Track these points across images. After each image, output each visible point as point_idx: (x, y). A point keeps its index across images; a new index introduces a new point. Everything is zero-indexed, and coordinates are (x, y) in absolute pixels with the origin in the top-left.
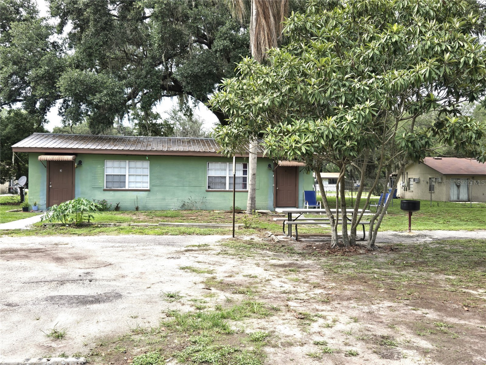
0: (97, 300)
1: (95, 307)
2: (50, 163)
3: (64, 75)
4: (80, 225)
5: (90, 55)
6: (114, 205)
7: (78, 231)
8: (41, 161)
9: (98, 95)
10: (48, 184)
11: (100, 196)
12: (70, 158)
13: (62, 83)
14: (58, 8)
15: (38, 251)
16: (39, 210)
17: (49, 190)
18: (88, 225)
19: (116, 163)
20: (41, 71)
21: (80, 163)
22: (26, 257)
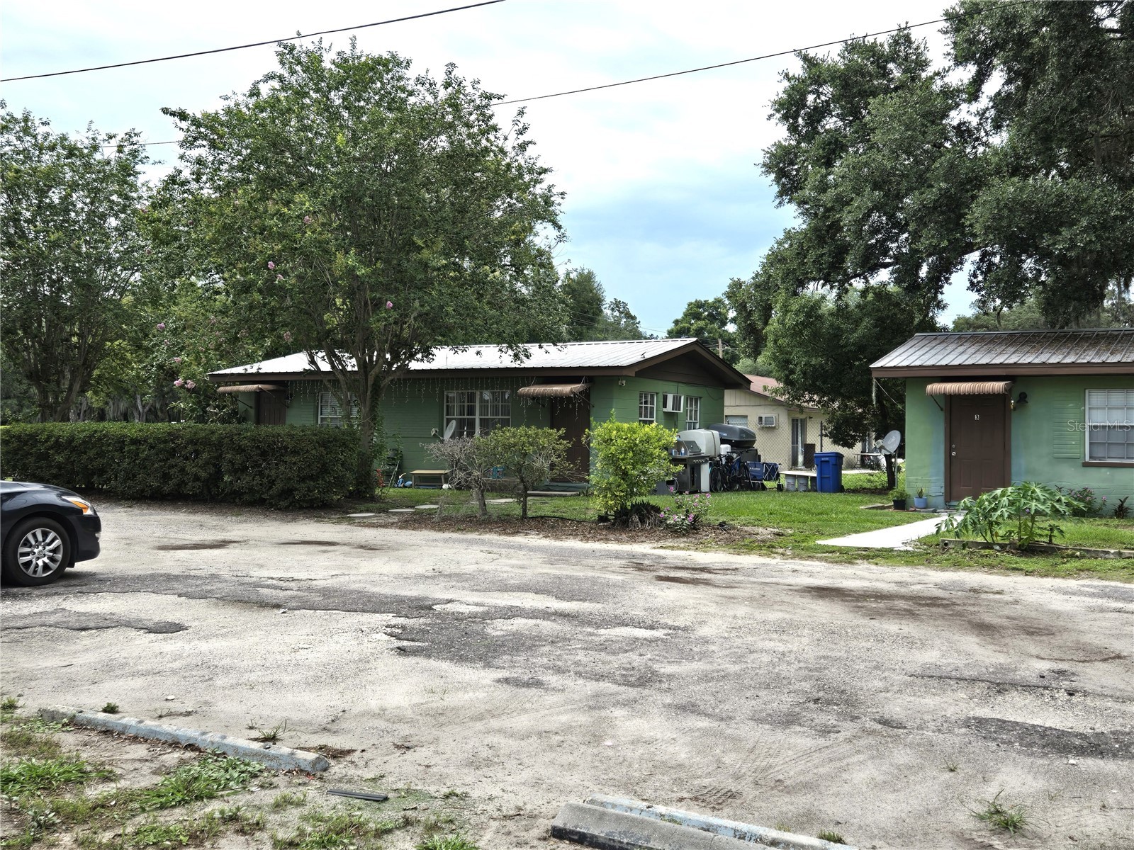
0: (1095, 746)
1: (1090, 764)
2: (951, 400)
3: (984, 196)
4: (1028, 549)
5: (1046, 139)
6: (1113, 502)
7: (1022, 562)
8: (934, 397)
9: (1065, 233)
10: (949, 450)
11: (1076, 479)
12: (998, 386)
13: (978, 214)
14: (971, 42)
15: (933, 602)
16: (928, 509)
17: (950, 462)
18: (1049, 551)
19: (1117, 397)
20: (930, 196)
21: (1023, 399)
22: (910, 614)
